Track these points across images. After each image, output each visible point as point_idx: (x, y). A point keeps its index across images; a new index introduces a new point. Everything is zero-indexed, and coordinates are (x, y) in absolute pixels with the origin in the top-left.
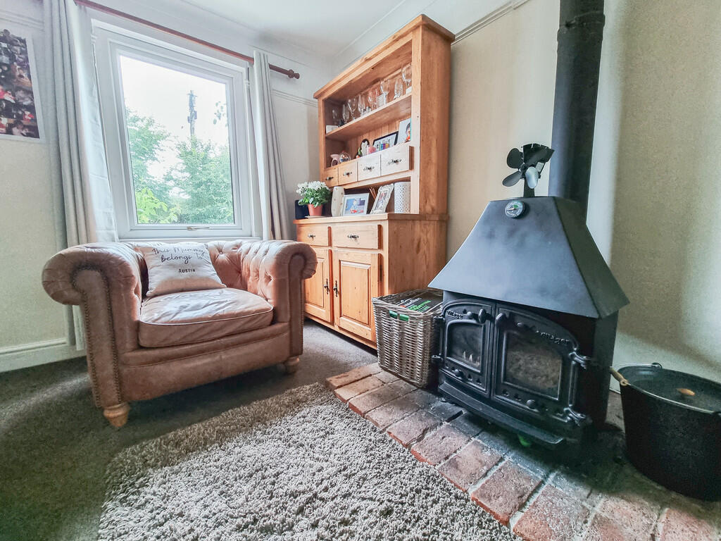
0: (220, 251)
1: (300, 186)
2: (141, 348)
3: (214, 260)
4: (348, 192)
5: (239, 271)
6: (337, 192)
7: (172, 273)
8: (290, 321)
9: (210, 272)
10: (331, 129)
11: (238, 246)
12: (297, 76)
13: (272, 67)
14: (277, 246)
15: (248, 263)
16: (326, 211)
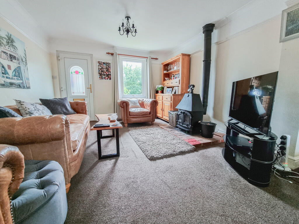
0: (140, 101)
1: (157, 86)
2: (130, 115)
3: (139, 102)
4: (168, 87)
5: (143, 105)
6: (165, 88)
7: (132, 104)
8: (153, 114)
9: (138, 104)
10: (165, 72)
11: (143, 100)
12: (158, 59)
13: (152, 58)
14: (151, 100)
15: (145, 103)
16: (162, 92)
